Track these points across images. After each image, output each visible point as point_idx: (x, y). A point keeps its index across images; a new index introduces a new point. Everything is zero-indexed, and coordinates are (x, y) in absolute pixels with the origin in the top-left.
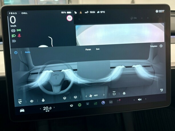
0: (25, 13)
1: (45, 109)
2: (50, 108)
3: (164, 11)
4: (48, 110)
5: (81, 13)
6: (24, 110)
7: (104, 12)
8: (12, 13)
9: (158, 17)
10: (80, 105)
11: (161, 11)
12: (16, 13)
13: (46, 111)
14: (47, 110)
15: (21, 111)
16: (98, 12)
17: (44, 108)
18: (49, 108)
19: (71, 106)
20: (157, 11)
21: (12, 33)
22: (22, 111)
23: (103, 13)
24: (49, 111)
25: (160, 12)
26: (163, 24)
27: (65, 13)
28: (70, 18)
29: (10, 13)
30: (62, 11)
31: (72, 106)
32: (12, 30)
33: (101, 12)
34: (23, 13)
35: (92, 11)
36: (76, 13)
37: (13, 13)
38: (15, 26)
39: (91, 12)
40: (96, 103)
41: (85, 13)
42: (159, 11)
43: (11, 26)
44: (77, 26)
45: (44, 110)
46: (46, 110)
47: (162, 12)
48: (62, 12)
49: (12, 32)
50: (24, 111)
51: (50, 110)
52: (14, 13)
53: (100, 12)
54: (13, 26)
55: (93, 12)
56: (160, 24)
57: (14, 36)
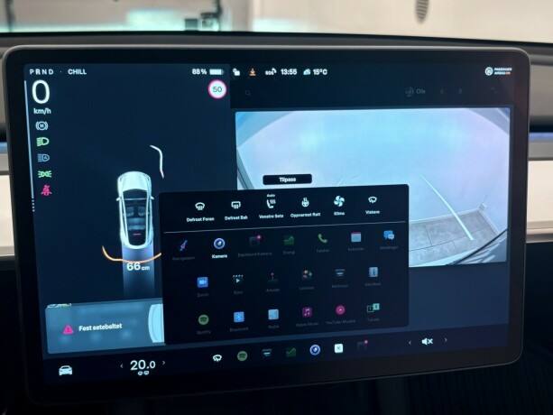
0: (78, 72)
1: (137, 366)
2: (153, 365)
3: (511, 69)
4: (145, 369)
5: (253, 73)
6: (70, 369)
7: (325, 72)
8: (38, 72)
9: (493, 88)
10: (242, 356)
11: (501, 71)
12: (51, 72)
13: (140, 374)
14: (143, 371)
15: (61, 373)
16: (307, 72)
17: (134, 364)
18: (148, 365)
19: (217, 358)
20: (489, 71)
21: (36, 134)
22: (66, 371)
23: (321, 74)
24: (147, 373)
25: (500, 73)
26: (508, 110)
27: (204, 72)
28: (218, 90)
29: (31, 71)
30: (196, 68)
31: (218, 360)
32: (37, 124)
33: (317, 72)
34: (71, 72)
35: (288, 69)
36: (237, 73)
37: (41, 72)
38: (48, 111)
39: (284, 72)
40: (292, 352)
41: (267, 73)
42: (494, 71)
43: (35, 111)
44: (239, 115)
45: (133, 369)
46: (139, 370)
47: (504, 73)
48: (196, 71)
49: (38, 128)
50: (71, 373)
51: (150, 370)
52: (44, 72)
53: (312, 72)
54: (41, 111)
55: (291, 70)
56: (497, 110)
57: (45, 141)
